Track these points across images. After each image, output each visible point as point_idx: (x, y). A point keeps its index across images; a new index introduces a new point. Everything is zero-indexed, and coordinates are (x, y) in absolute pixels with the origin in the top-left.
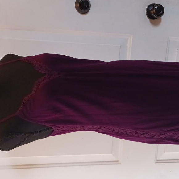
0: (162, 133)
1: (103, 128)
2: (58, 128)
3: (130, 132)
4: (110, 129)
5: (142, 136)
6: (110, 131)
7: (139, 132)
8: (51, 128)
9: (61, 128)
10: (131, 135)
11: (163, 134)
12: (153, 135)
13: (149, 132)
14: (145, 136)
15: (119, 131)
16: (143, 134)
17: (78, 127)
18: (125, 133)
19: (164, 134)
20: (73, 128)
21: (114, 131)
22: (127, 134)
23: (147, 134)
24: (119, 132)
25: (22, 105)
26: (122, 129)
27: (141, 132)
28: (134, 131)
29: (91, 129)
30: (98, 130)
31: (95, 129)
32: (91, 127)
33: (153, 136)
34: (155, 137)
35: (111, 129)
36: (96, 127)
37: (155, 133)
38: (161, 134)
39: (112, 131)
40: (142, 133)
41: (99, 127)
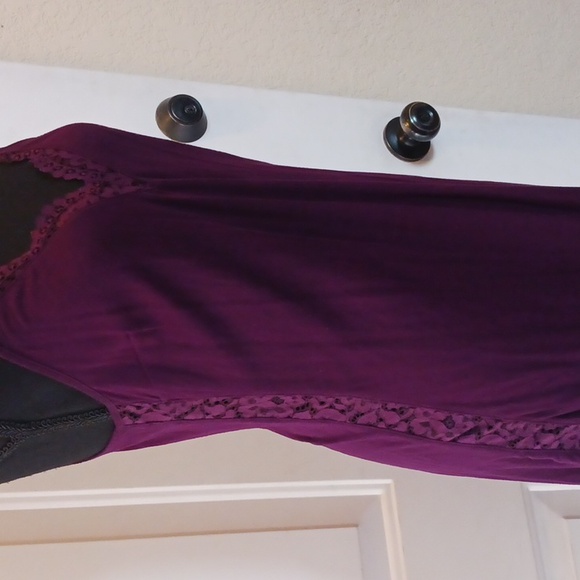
0: (549, 427)
1: (317, 406)
2: (133, 410)
3: (425, 420)
4: (342, 411)
5: (471, 439)
6: (343, 418)
7: (458, 419)
8: (103, 409)
9: (147, 406)
10: (429, 434)
11: (551, 431)
12: (512, 432)
13: (497, 421)
14: (482, 440)
15: (381, 420)
16: (476, 430)
17: (217, 403)
18: (403, 427)
19: (557, 431)
20: (193, 408)
21: (360, 420)
22: (410, 432)
23: (490, 428)
24: (382, 425)
26: (394, 410)
27: (466, 419)
28: (442, 416)
29: (268, 414)
30: (297, 415)
31: (282, 411)
32: (265, 401)
33: (513, 438)
34: (520, 444)
35: (350, 408)
36: (288, 399)
37: (521, 426)
38: (543, 430)
39: (354, 420)
40: (470, 425)
41: (301, 402)
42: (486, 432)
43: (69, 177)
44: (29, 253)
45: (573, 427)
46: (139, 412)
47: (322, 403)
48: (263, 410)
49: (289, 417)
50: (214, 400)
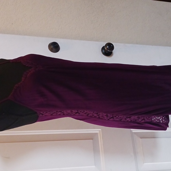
0: (128, 117)
1: (80, 112)
2: (42, 113)
3: (102, 115)
4: (85, 113)
5: (112, 119)
6: (85, 115)
7: (109, 115)
8: (36, 113)
9: (45, 112)
10: (103, 118)
11: (129, 118)
12: (120, 118)
13: (117, 115)
14: (114, 119)
15: (93, 115)
16: (113, 117)
17: (59, 112)
18: (98, 117)
19: (130, 117)
20: (54, 113)
22: (99, 118)
23: (116, 117)
24: (93, 116)
25: (13, 91)
26: (96, 113)
27: (110, 115)
28: (105, 114)
29: (70, 114)
30: (76, 114)
31: (73, 113)
32: (69, 111)
33: (121, 119)
34: (122, 120)
35: (87, 113)
36: (74, 111)
37: (122, 116)
39: (88, 115)
40: (111, 116)
41: (76, 111)
42: (115, 118)
43: (29, 66)
44: (22, 82)
45: (133, 117)
46: (43, 113)
47: (81, 112)
48: (69, 113)
49: (74, 115)
50: (59, 111)
